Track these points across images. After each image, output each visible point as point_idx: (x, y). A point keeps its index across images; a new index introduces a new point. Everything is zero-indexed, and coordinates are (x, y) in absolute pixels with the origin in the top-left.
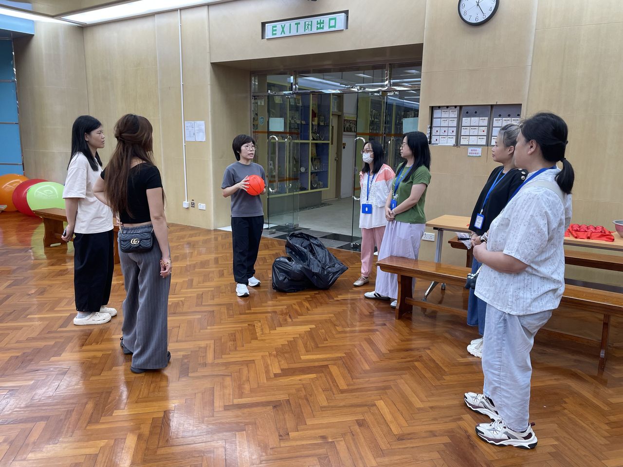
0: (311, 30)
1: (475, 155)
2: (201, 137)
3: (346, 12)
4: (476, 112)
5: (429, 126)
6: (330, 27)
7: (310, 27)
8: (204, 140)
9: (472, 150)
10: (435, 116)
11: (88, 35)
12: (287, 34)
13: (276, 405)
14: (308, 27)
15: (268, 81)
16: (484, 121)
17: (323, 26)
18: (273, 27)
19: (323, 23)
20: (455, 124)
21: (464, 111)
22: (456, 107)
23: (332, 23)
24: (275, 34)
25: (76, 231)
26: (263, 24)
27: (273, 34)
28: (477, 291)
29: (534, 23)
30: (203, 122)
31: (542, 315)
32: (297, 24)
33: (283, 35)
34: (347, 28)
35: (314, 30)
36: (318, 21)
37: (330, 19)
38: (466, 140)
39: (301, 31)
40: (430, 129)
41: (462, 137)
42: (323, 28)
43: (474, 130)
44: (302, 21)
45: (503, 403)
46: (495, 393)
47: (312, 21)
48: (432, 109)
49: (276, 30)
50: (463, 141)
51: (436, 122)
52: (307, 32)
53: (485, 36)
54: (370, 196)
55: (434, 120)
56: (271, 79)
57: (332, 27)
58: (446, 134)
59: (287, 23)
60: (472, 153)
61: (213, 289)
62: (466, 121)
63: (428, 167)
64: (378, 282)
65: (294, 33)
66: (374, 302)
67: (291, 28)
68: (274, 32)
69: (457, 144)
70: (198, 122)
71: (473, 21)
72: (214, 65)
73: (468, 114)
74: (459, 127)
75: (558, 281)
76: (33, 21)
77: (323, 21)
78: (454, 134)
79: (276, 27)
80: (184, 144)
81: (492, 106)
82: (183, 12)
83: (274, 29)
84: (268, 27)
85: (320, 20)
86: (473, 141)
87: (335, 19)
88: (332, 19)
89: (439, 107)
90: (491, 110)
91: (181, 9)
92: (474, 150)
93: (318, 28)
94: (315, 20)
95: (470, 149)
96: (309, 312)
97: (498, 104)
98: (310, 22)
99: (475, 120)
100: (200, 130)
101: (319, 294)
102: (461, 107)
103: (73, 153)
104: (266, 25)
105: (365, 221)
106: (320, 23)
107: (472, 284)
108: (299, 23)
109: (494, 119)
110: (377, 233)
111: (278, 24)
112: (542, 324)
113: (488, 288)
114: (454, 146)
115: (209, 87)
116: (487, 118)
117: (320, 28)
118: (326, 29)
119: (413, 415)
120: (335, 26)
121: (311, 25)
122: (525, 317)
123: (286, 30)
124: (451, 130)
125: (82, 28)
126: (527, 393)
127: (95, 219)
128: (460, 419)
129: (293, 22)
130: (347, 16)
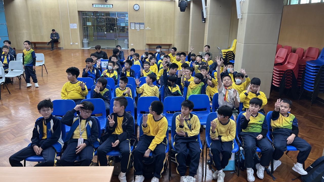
2: (76, 27)
18: (95, 5)
22: (134, 23)
26: (93, 4)
27: (95, 7)
30: (76, 24)
32: (102, 5)
33: (98, 7)
34: (113, 7)
35: (106, 7)
39: (103, 7)
40: (130, 26)
53: (138, 12)
58: (133, 27)
62: (136, 25)
65: (101, 7)
69: (135, 29)
70: (74, 24)
71: (136, 10)
72: (78, 11)
74: (135, 26)
77: (108, 5)
80: (70, 29)
86: (137, 28)
90: (140, 24)
94: (106, 5)
95: (137, 30)
111: (97, 5)
115: (78, 16)
118: (108, 7)
120: (110, 7)
129: (100, 5)
130: (113, 5)
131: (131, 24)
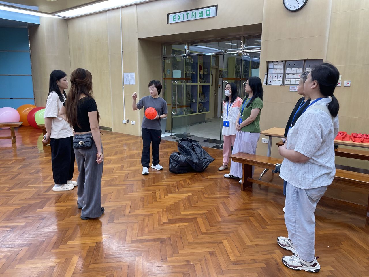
0: (196, 17)
1: (294, 91)
2: (133, 82)
3: (216, 6)
4: (295, 65)
5: (266, 73)
6: (206, 15)
7: (195, 15)
8: (135, 84)
9: (292, 88)
10: (269, 67)
11: (70, 24)
12: (182, 20)
13: (162, 241)
14: (194, 16)
15: (172, 49)
16: (300, 70)
17: (203, 15)
18: (174, 16)
19: (202, 13)
20: (282, 72)
21: (287, 64)
22: (282, 61)
23: (208, 13)
24: (175, 20)
25: (52, 137)
26: (168, 15)
27: (174, 21)
28: (281, 174)
29: (330, 9)
30: (134, 73)
31: (320, 189)
32: (188, 14)
33: (179, 21)
34: (217, 15)
35: (198, 17)
36: (199, 12)
37: (207, 11)
38: (289, 81)
39: (190, 19)
40: (266, 75)
41: (286, 80)
42: (202, 16)
43: (293, 76)
44: (190, 12)
45: (298, 244)
46: (293, 237)
47: (196, 12)
48: (268, 63)
49: (175, 18)
50: (287, 82)
51: (270, 71)
52: (193, 18)
53: (300, 17)
54: (228, 116)
55: (269, 70)
56: (174, 47)
57: (208, 15)
58: (276, 78)
59: (182, 14)
60: (292, 90)
61: (135, 171)
62: (288, 70)
63: (261, 98)
64: (232, 168)
65: (185, 19)
66: (230, 180)
67: (184, 17)
68: (174, 19)
69: (283, 84)
70: (131, 73)
71: (292, 9)
72: (140, 39)
73: (290, 66)
74: (284, 74)
75: (330, 168)
76: (39, 16)
77: (203, 11)
78: (282, 78)
79: (175, 16)
80: (123, 86)
81: (305, 60)
82: (122, 9)
83: (174, 17)
84: (171, 16)
85: (201, 11)
86: (293, 82)
87: (209, 10)
88: (208, 10)
89: (272, 62)
90: (304, 63)
91: (122, 8)
92: (293, 88)
93: (199, 16)
94: (198, 11)
95: (291, 87)
96: (189, 185)
97: (308, 59)
98: (195, 13)
99: (294, 70)
100: (132, 78)
101: (196, 175)
102: (285, 61)
103: (50, 92)
104: (170, 15)
105: (226, 131)
106: (201, 13)
107: (278, 170)
108: (189, 14)
109: (306, 68)
110: (232, 138)
111: (177, 15)
112: (321, 194)
113: (287, 172)
114: (281, 85)
115: (137, 53)
116: (302, 68)
117: (201, 16)
118: (204, 16)
119: (244, 250)
120: (209, 15)
121: (196, 14)
122: (310, 190)
123: (181, 17)
124: (279, 75)
125: (67, 20)
126: (312, 238)
127: (62, 130)
128: (274, 253)
129: (185, 13)
130: (216, 9)
131: (271, 65)
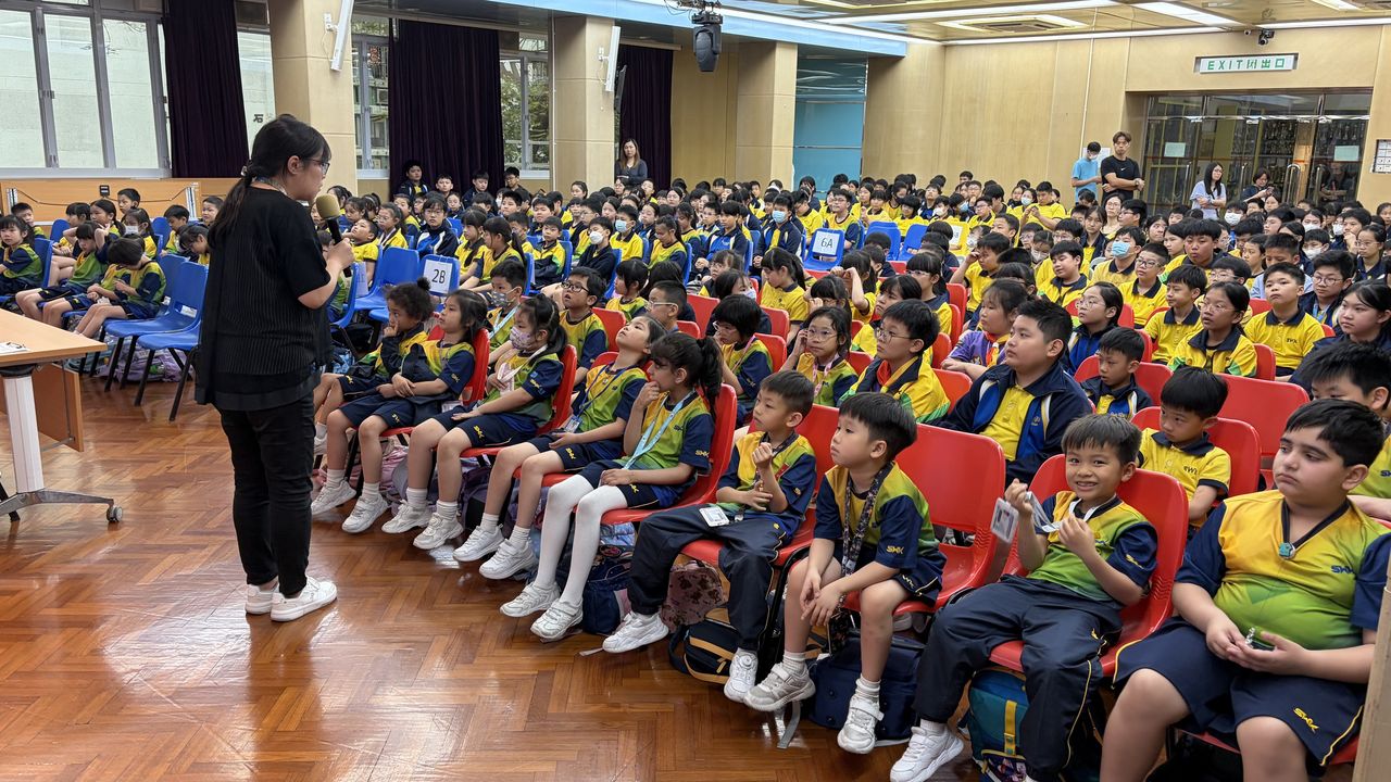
0: (1255, 68)
3: (1296, 55)
5: (1373, 156)
6: (1276, 66)
7: (1253, 64)
10: (1380, 147)
12: (1226, 69)
14: (1251, 65)
17: (1269, 65)
18: (1210, 62)
19: (1269, 62)
23: (1280, 63)
24: (1212, 69)
26: (1198, 59)
27: (1209, 69)
33: (1221, 70)
34: (1294, 67)
35: (1259, 68)
36: (1263, 60)
37: (1277, 60)
39: (1243, 67)
40: (1374, 159)
44: (1245, 59)
47: (1256, 60)
48: (1378, 142)
49: (1213, 65)
51: (1380, 153)
52: (1250, 69)
57: (1278, 66)
59: (1228, 60)
65: (1234, 68)
67: (1232, 64)
68: (1211, 67)
72: (1128, 93)
76: (906, 44)
77: (1270, 60)
79: (1213, 62)
83: (1211, 64)
84: (1204, 62)
85: (1267, 60)
87: (1282, 60)
88: (1279, 60)
89: (1385, 141)
91: (1095, 39)
93: (1262, 67)
94: (1260, 59)
98: (1254, 61)
104: (1202, 59)
106: (1266, 62)
108: (1242, 61)
111: (1217, 61)
117: (1266, 66)
118: (1272, 67)
120: (1281, 66)
121: (1255, 63)
123: (1226, 65)
125: (947, 46)
129: (1234, 60)
130: (1296, 59)
131: (1383, 145)
